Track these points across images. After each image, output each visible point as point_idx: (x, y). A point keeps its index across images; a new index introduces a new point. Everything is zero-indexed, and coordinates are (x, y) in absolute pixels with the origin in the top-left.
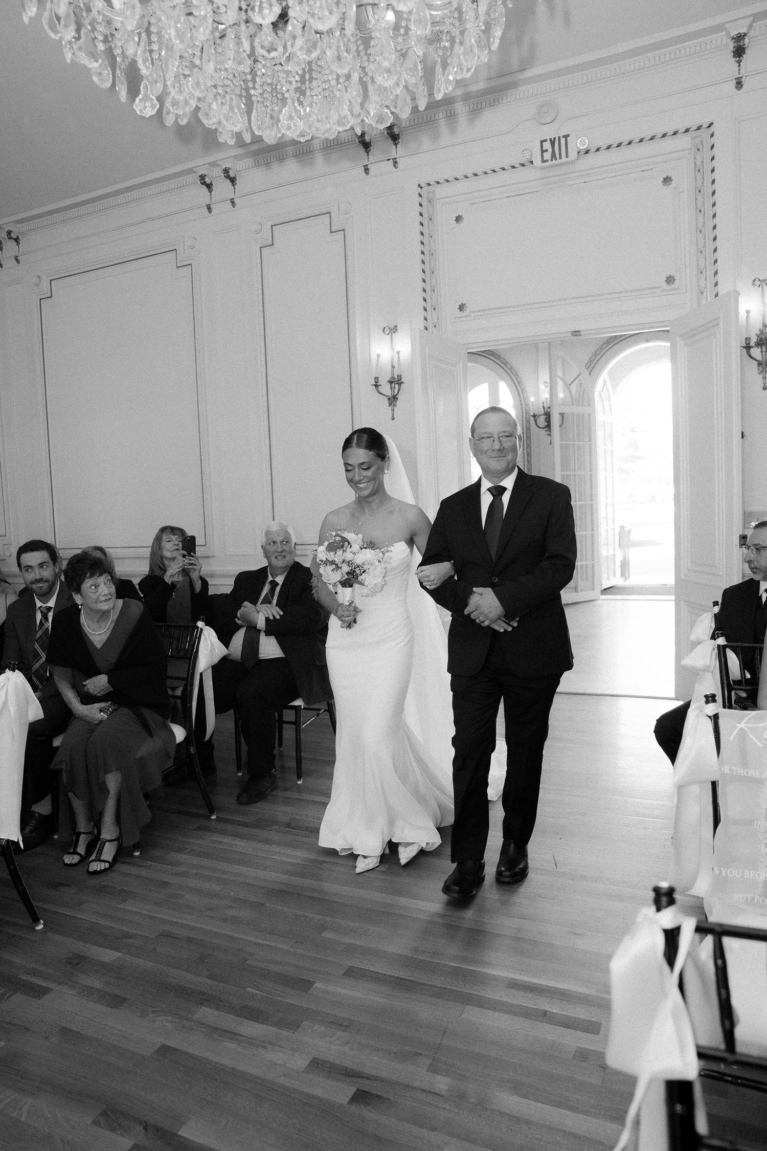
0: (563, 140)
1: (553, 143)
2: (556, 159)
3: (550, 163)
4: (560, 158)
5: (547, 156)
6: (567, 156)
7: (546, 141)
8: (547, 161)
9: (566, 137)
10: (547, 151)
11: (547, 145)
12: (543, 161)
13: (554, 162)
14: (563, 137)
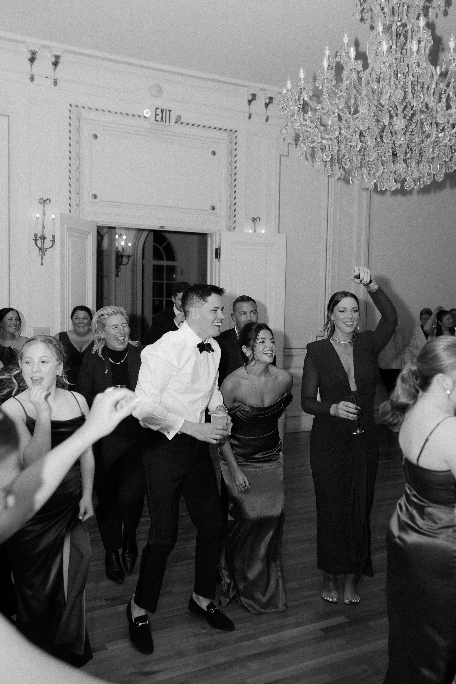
0: (168, 112)
1: (162, 112)
2: (163, 122)
3: (159, 123)
4: (166, 122)
5: (159, 118)
6: (169, 122)
7: (158, 109)
8: (158, 121)
9: (170, 111)
10: (158, 115)
11: (159, 112)
12: (156, 120)
13: (162, 123)
14: (169, 110)
